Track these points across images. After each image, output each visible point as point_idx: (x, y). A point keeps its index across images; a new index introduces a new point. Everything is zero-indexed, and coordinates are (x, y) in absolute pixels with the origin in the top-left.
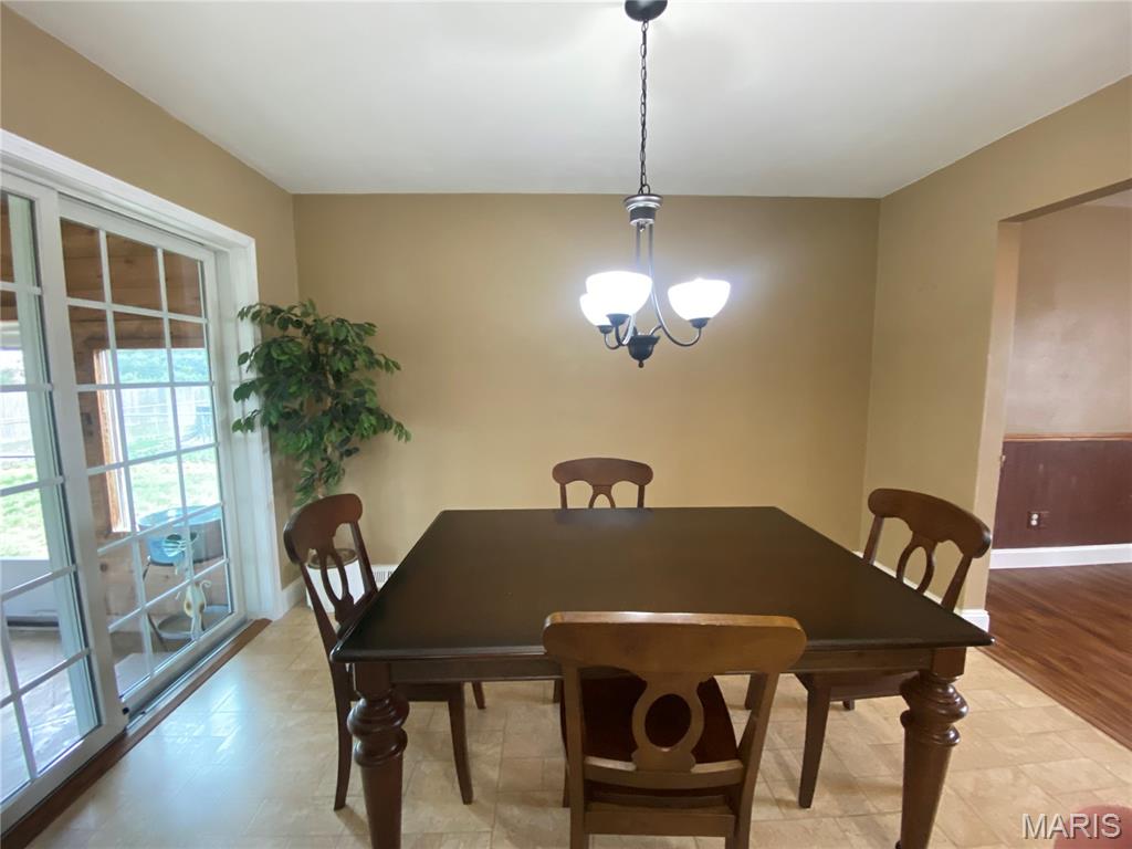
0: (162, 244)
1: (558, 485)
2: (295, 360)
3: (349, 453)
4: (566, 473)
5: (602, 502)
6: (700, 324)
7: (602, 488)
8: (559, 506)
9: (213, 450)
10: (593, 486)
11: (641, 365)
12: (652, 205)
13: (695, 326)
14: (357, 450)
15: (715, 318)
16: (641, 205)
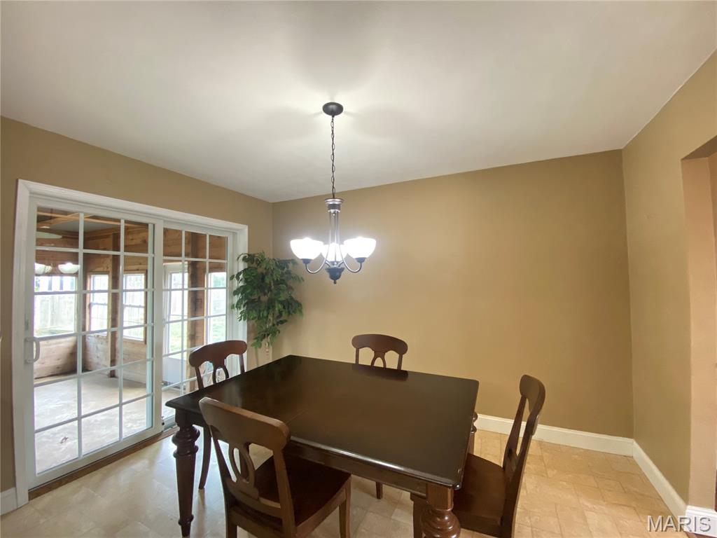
0: (208, 233)
1: (355, 349)
2: (253, 278)
3: (282, 322)
4: (359, 342)
5: (379, 363)
6: (361, 260)
7: (379, 353)
8: (354, 362)
9: (225, 317)
10: (375, 353)
11: (335, 283)
12: (337, 203)
13: (358, 261)
14: (286, 321)
15: (370, 257)
16: (331, 203)
